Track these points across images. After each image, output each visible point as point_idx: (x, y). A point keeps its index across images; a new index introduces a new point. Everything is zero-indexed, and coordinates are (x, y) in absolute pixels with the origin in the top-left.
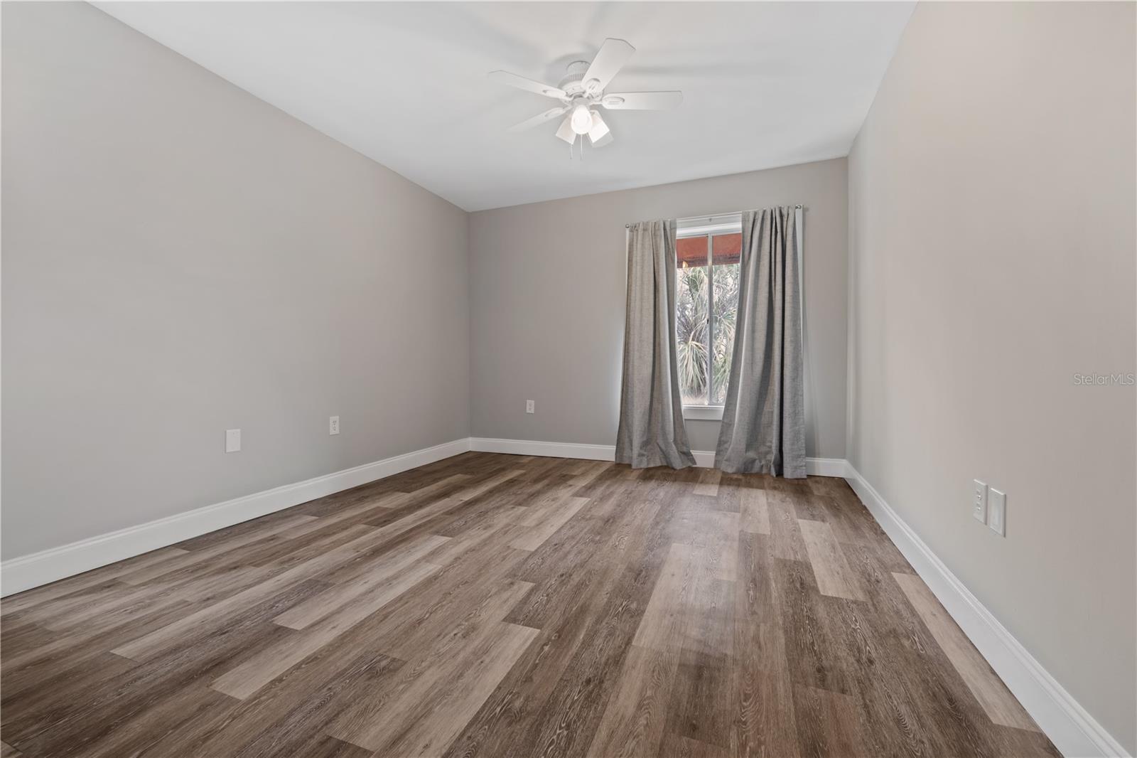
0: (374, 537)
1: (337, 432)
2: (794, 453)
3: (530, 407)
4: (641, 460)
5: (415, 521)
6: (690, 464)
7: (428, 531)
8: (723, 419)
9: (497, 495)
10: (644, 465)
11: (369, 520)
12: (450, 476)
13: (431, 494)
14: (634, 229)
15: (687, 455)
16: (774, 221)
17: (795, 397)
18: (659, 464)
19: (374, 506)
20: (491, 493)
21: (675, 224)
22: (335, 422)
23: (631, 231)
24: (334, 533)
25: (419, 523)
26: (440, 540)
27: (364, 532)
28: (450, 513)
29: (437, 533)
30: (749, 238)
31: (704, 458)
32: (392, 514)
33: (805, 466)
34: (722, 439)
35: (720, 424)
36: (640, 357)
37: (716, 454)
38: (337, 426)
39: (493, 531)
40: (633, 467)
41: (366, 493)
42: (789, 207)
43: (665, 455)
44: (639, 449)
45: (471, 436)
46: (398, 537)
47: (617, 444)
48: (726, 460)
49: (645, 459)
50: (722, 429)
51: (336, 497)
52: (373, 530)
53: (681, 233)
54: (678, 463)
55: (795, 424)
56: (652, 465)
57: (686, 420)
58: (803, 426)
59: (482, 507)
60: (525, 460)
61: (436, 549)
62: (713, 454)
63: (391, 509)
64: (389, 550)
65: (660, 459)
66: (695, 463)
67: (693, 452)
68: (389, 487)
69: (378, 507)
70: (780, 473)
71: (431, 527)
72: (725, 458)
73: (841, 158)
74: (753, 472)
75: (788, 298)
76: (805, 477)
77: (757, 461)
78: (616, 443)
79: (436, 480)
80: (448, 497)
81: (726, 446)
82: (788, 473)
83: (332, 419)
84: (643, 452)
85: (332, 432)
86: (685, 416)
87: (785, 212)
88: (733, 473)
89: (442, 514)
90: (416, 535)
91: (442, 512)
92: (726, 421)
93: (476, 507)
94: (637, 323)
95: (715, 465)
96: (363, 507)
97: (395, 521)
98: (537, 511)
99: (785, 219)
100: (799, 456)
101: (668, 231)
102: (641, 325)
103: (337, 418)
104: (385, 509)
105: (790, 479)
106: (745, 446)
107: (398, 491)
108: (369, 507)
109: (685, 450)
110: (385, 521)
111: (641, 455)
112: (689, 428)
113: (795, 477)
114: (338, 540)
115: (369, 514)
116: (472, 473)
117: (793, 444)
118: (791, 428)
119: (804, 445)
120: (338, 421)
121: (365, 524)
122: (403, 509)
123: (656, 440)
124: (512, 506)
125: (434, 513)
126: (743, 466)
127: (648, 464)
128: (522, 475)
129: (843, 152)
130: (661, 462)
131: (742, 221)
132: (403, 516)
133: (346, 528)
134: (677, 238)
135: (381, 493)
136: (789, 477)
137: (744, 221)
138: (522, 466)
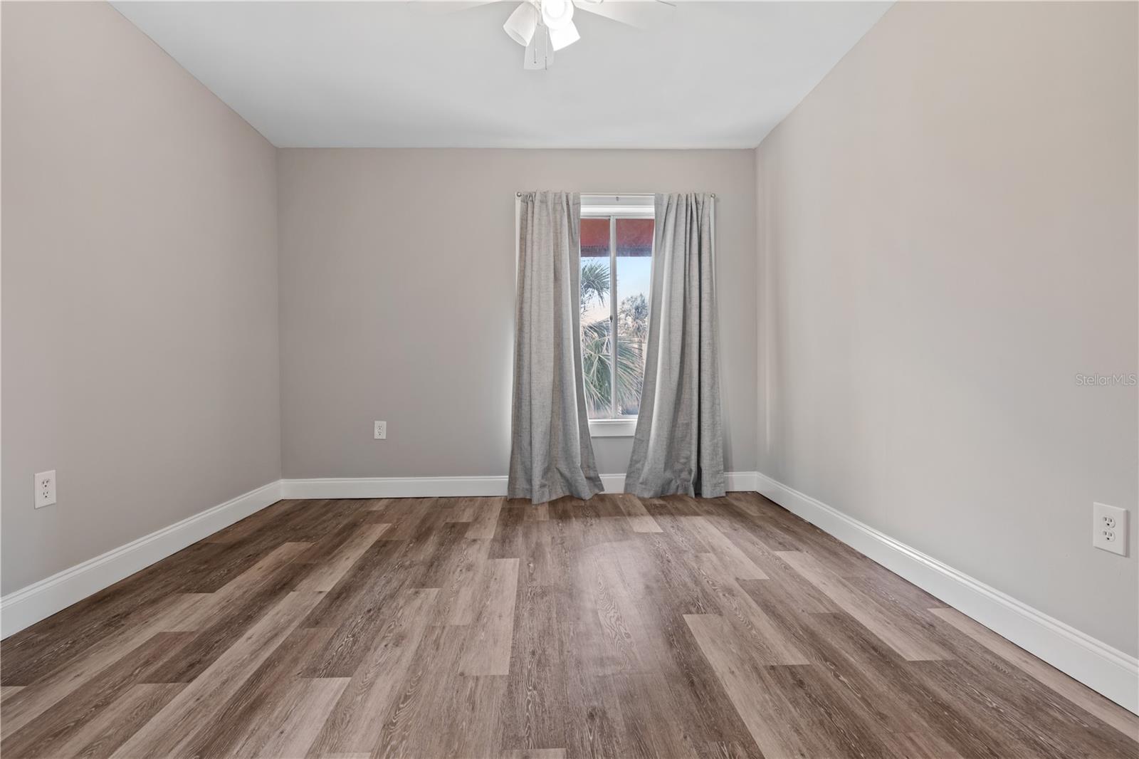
0: (182, 711)
1: (52, 499)
2: (714, 469)
3: (380, 430)
4: (543, 492)
5: (255, 654)
6: (597, 491)
7: (295, 672)
8: (636, 435)
9: (375, 573)
10: (546, 499)
11: (152, 669)
12: (274, 547)
13: (258, 588)
14: (528, 199)
15: (594, 481)
16: (690, 208)
17: (713, 406)
18: (561, 495)
19: (149, 633)
20: (363, 569)
21: (579, 198)
22: (46, 483)
23: (525, 201)
24: (80, 723)
25: (265, 655)
26: (330, 689)
27: (154, 705)
28: (315, 621)
29: (312, 672)
30: (662, 224)
31: (613, 483)
32: (198, 644)
33: (724, 482)
34: (634, 458)
35: (633, 440)
36: (539, 361)
37: (627, 477)
38: (52, 488)
39: (413, 647)
40: (535, 501)
41: (120, 605)
42: (704, 194)
43: (569, 483)
44: (540, 478)
45: (282, 478)
46: (236, 699)
47: (510, 473)
48: (641, 483)
49: (546, 490)
50: (634, 447)
51: (53, 627)
52: (171, 694)
53: (587, 210)
54: (586, 492)
55: (714, 436)
56: (554, 498)
57: (592, 437)
58: (721, 438)
59: (362, 599)
60: (378, 507)
61: (334, 712)
62: (623, 476)
63: (192, 633)
64: (233, 740)
65: (561, 488)
66: (603, 490)
67: (602, 476)
68: (165, 586)
69: (161, 635)
70: (698, 493)
71: (295, 661)
72: (641, 480)
73: (749, 149)
74: (668, 494)
75: (705, 296)
76: (724, 495)
77: (674, 481)
78: (508, 473)
79: (251, 560)
80: (292, 589)
81: (638, 465)
82: (707, 492)
83: (40, 477)
84: (543, 481)
85: (40, 502)
86: (593, 433)
87: (700, 200)
88: (651, 498)
89: (301, 626)
90: (273, 685)
91: (296, 624)
92: (638, 437)
93: (355, 601)
94: (535, 317)
95: (626, 489)
96: (126, 640)
97: (214, 659)
98: (458, 592)
99: (700, 208)
100: (718, 472)
101: (571, 206)
102: (539, 321)
103: (51, 474)
104: (178, 636)
105: (711, 499)
106: (663, 466)
107: (188, 590)
108: (139, 637)
109: (592, 474)
110: (192, 666)
111: (543, 486)
112: (598, 448)
113: (715, 496)
114: (98, 738)
115: (146, 654)
116: (308, 538)
117: (712, 459)
118: (710, 441)
119: (722, 459)
120: (53, 482)
121: (149, 680)
122: (218, 629)
123: (556, 464)
124: (413, 590)
125: (284, 629)
126: (661, 489)
127: (550, 497)
128: (392, 531)
129: (752, 144)
130: (564, 493)
131: (655, 204)
132: (224, 646)
133: (106, 703)
134: (581, 218)
135: (154, 602)
136: (709, 497)
137: (658, 205)
138: (380, 518)
